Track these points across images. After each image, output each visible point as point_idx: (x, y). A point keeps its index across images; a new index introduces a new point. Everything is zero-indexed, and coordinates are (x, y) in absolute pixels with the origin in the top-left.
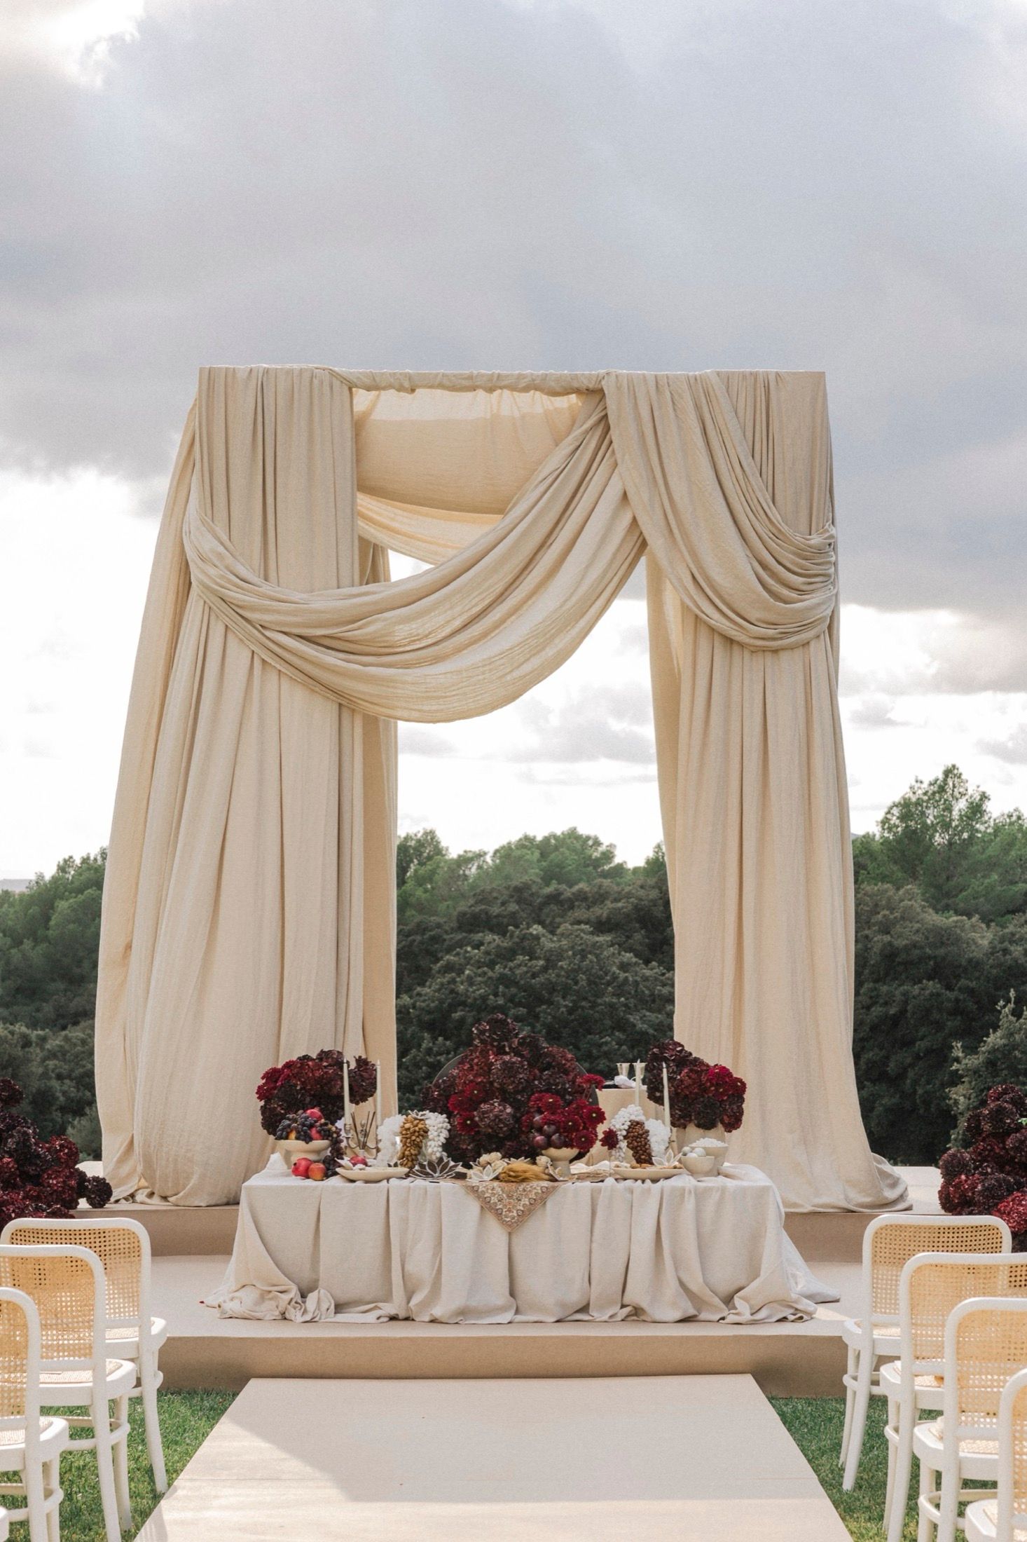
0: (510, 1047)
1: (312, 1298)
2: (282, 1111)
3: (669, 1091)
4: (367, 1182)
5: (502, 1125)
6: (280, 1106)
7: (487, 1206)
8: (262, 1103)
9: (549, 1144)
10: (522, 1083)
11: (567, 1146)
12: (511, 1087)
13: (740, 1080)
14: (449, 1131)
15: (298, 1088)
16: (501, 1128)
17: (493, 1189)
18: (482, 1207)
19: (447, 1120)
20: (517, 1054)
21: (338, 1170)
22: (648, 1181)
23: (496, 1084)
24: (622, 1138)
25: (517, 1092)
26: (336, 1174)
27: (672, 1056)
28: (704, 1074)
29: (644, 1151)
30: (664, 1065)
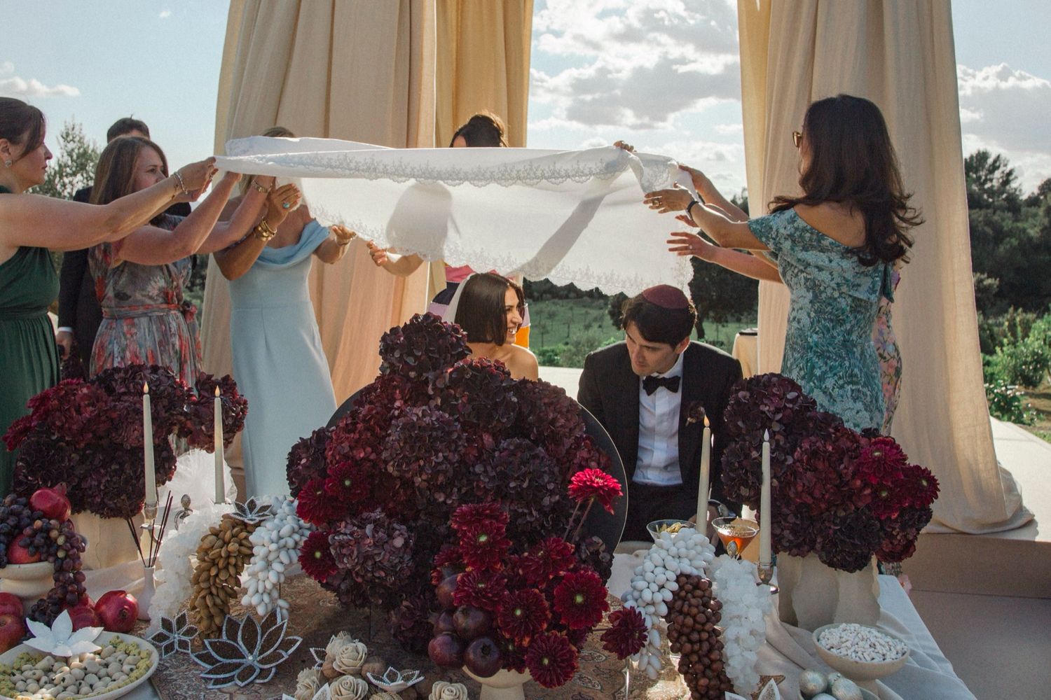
3: (773, 488)
5: (383, 574)
9: (466, 657)
11: (508, 667)
13: (926, 474)
24: (657, 625)
25: (433, 487)
27: (778, 410)
28: (846, 460)
29: (708, 667)
30: (766, 436)
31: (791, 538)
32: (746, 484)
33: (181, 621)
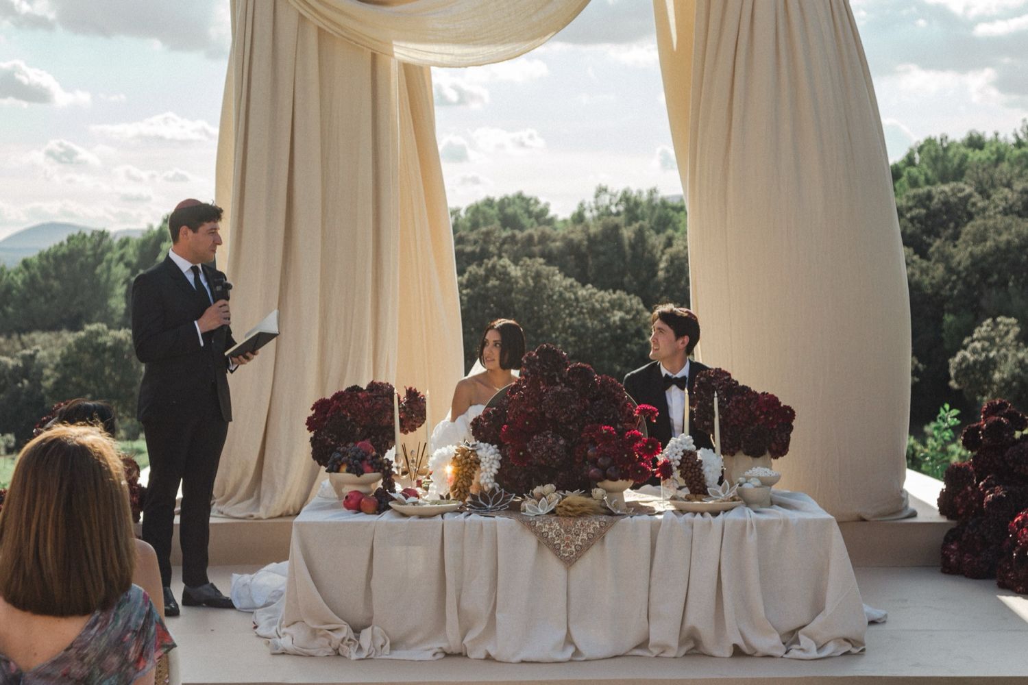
0: (561, 378)
1: (366, 637)
2: (332, 443)
3: (720, 420)
4: (421, 517)
5: (555, 457)
6: (331, 437)
7: (544, 541)
8: (312, 434)
9: (606, 477)
10: (574, 413)
11: (622, 479)
12: (563, 418)
13: (788, 408)
14: (500, 461)
15: (348, 419)
16: (554, 460)
17: (551, 523)
18: (539, 542)
19: (498, 451)
20: (568, 384)
21: (390, 504)
22: (708, 515)
23: (547, 415)
24: (676, 468)
25: (569, 423)
26: (389, 508)
27: (720, 385)
28: (752, 403)
29: (699, 482)
30: (716, 394)
31: (730, 443)
32: (707, 420)
33: (448, 497)
